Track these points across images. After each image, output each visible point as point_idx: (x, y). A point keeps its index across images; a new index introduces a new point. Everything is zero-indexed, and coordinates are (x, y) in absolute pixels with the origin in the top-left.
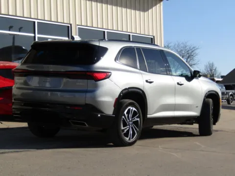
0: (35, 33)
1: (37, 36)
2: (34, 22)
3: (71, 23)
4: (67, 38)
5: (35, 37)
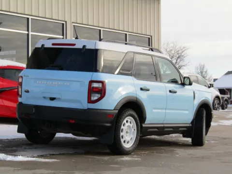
0: (28, 31)
1: (31, 33)
2: (28, 19)
3: (66, 20)
4: (62, 37)
5: (28, 35)
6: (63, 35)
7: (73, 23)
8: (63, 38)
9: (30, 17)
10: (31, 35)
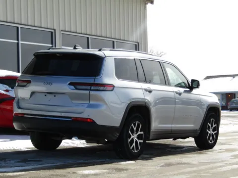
0: (18, 40)
2: (18, 28)
3: (55, 28)
4: (51, 45)
5: (18, 44)
6: (52, 44)
7: (62, 31)
8: (52, 47)
9: (20, 26)
10: (21, 44)
